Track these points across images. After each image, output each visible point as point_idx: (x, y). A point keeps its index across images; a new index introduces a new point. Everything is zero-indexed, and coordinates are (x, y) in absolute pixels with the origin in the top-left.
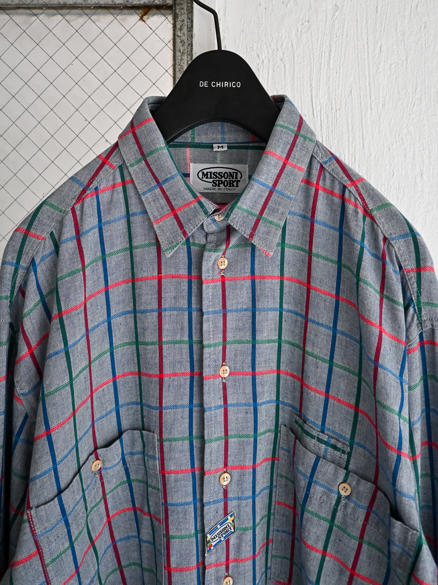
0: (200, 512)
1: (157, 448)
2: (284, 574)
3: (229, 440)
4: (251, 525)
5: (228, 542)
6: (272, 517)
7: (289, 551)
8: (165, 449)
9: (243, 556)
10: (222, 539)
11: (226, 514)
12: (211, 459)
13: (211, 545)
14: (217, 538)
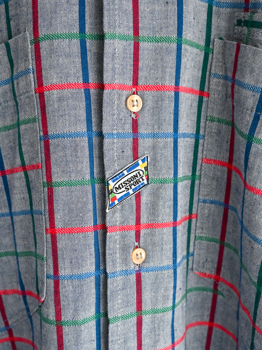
0: (97, 153)
1: (30, 54)
2: (210, 264)
3: (141, 45)
4: (172, 176)
5: (138, 197)
6: (197, 182)
7: (219, 229)
8: (43, 53)
9: (160, 220)
10: (131, 191)
11: (136, 157)
12: (113, 67)
13: (114, 198)
14: (123, 189)
